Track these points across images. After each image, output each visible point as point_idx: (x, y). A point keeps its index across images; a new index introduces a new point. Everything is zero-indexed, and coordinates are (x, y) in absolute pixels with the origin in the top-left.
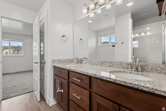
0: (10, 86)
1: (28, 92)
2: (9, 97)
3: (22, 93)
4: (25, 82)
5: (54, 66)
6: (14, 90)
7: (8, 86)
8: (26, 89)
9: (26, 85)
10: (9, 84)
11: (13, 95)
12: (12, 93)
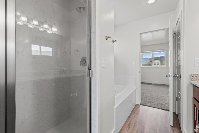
0: (150, 95)
1: (163, 108)
2: (146, 105)
3: (157, 107)
4: (163, 96)
5: (194, 85)
6: (151, 100)
7: (148, 95)
8: (162, 104)
9: (164, 100)
10: (149, 93)
11: (148, 104)
12: (149, 102)
